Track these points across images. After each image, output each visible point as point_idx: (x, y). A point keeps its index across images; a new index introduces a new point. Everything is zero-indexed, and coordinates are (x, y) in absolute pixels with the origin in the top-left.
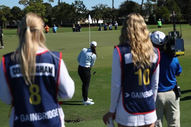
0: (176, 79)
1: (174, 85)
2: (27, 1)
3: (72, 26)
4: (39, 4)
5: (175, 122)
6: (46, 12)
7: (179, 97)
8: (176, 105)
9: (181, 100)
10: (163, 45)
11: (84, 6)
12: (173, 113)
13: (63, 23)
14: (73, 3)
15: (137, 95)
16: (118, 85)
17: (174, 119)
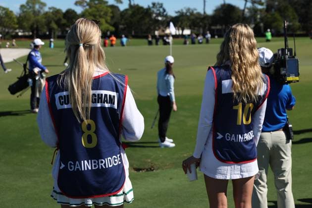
0: (287, 115)
1: (283, 122)
2: (86, 2)
3: (147, 37)
4: (103, 5)
5: (284, 174)
6: (112, 18)
7: (292, 139)
8: (287, 151)
9: (293, 143)
10: (270, 67)
11: (164, 10)
12: (282, 161)
13: (135, 33)
14: (149, 6)
15: (233, 138)
16: (209, 121)
17: (283, 169)
